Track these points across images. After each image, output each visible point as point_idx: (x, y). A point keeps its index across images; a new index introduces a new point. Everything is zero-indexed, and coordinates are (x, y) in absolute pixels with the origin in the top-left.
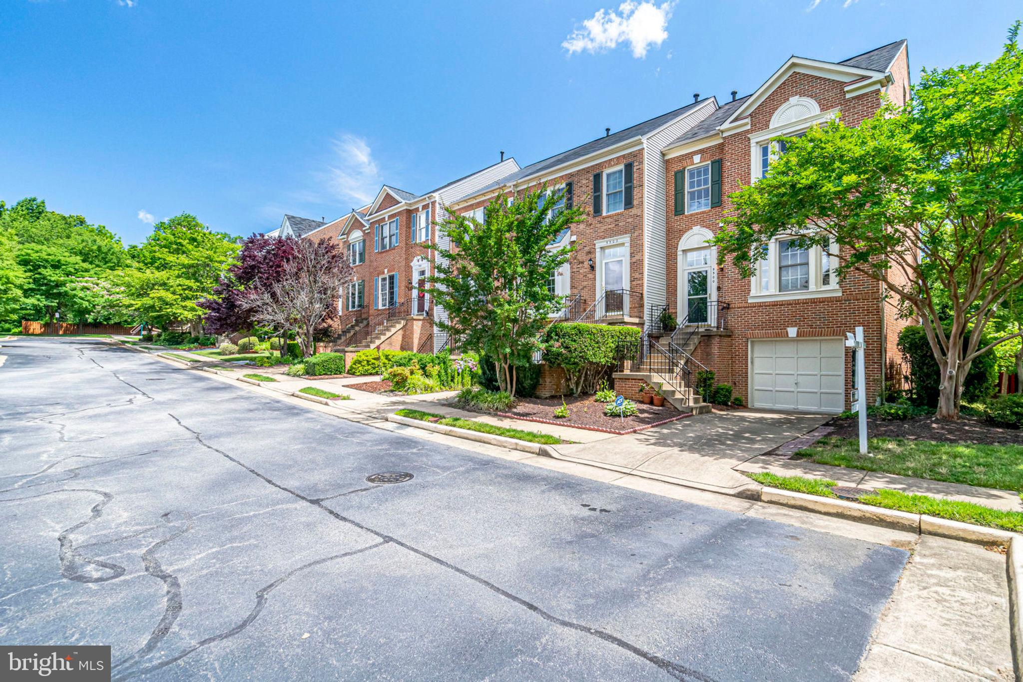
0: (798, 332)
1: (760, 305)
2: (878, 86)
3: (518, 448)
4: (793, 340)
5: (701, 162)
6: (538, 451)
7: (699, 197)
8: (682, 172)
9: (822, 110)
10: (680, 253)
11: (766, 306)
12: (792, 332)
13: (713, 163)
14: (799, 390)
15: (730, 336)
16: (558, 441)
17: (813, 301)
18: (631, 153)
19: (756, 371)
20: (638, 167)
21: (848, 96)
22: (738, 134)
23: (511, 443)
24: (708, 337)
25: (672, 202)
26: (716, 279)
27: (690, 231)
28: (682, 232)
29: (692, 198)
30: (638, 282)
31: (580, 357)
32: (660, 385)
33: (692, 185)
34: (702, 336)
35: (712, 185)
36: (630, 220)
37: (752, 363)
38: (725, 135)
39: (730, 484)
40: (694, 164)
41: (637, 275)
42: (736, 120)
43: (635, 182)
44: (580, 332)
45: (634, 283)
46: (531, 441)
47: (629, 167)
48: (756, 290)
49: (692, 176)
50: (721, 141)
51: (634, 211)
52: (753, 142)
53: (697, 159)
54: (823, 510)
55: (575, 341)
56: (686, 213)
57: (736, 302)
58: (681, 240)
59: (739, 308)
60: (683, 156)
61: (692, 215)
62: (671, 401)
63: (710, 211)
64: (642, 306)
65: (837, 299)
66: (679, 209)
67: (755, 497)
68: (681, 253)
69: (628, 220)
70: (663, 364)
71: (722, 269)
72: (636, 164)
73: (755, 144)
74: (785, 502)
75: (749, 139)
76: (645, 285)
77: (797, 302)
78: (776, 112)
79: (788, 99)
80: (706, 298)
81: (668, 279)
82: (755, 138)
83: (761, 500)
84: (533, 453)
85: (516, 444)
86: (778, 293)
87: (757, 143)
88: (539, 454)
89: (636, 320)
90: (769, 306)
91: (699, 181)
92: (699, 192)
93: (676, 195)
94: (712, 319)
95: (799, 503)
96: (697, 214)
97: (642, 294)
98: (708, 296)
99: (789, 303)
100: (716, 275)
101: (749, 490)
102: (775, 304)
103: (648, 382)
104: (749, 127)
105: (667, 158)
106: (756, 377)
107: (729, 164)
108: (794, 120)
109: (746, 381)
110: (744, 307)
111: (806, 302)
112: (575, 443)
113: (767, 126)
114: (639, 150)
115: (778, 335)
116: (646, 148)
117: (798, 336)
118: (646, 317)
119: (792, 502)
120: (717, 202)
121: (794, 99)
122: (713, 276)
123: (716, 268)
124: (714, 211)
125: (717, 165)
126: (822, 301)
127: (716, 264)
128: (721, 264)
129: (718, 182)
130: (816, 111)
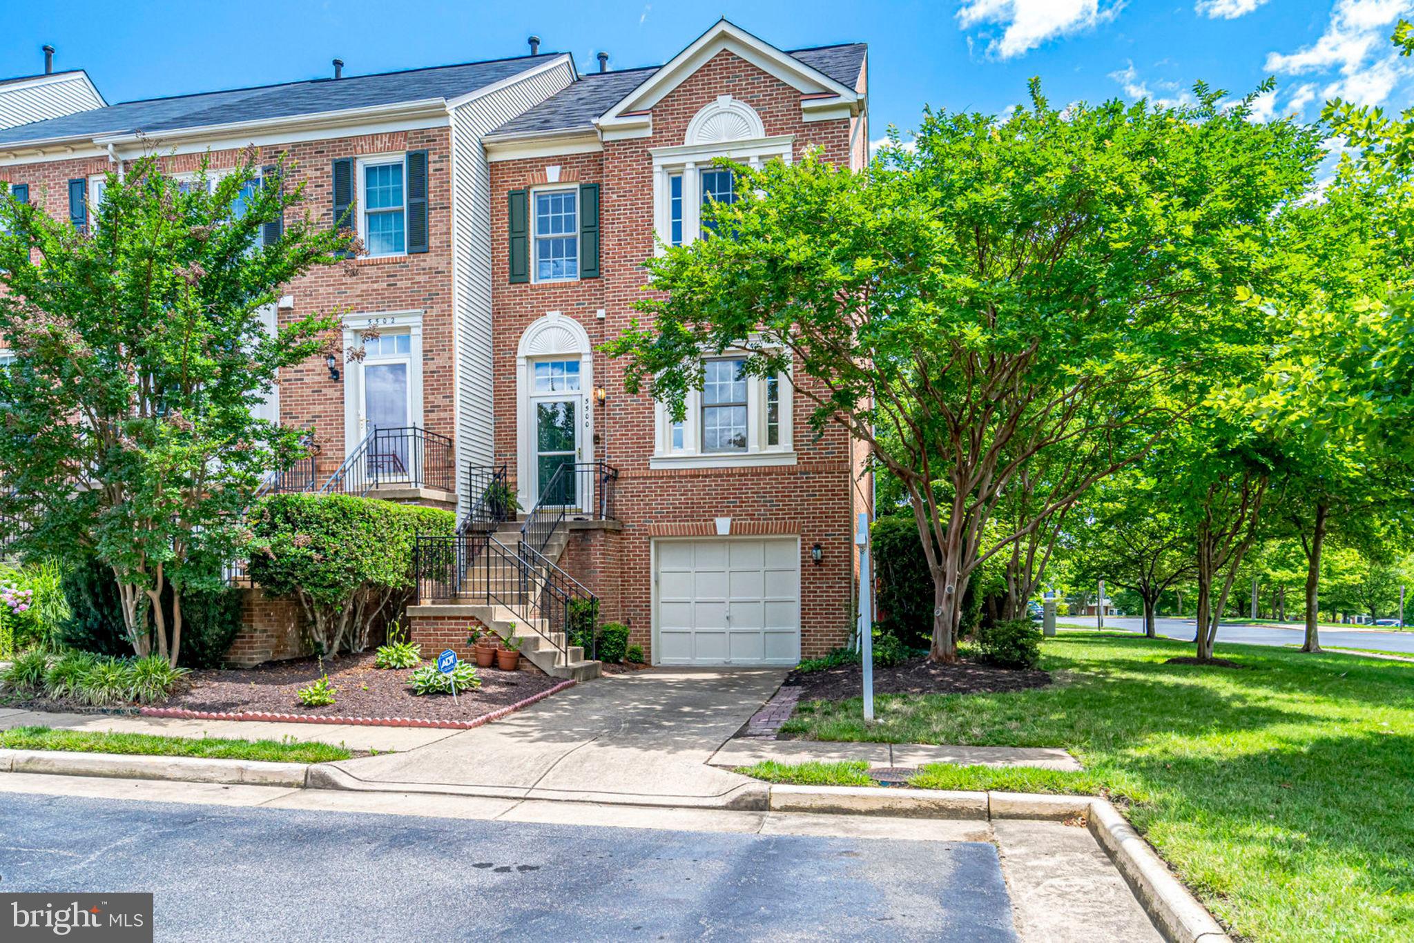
0: (732, 525)
1: (672, 475)
2: (846, 114)
3: (247, 778)
4: (723, 541)
5: (560, 182)
6: (301, 779)
7: (558, 254)
8: (524, 194)
9: (768, 132)
10: (521, 362)
11: (680, 477)
12: (723, 525)
13: (583, 188)
14: (733, 629)
15: (619, 532)
16: (342, 754)
17: (756, 472)
18: (422, 131)
19: (663, 598)
20: (438, 166)
21: (806, 118)
22: (630, 142)
23: (227, 770)
24: (582, 533)
25: (504, 255)
26: (591, 421)
27: (542, 320)
28: (524, 320)
29: (544, 253)
30: (443, 415)
31: (347, 570)
32: (510, 628)
33: (543, 227)
34: (571, 531)
35: (582, 233)
36: (422, 278)
37: (657, 582)
38: (608, 137)
39: (714, 789)
40: (547, 184)
41: (439, 400)
42: (627, 113)
43: (431, 196)
44: (345, 515)
45: (432, 416)
46: (278, 760)
47: (418, 161)
48: (664, 447)
49: (542, 207)
50: (600, 148)
51: (430, 260)
53: (553, 173)
54: (863, 807)
55: (334, 535)
56: (532, 282)
57: (629, 467)
58: (524, 336)
59: (635, 478)
60: (524, 161)
61: (544, 287)
62: (533, 659)
63: (579, 284)
64: (451, 466)
65: (790, 471)
66: (518, 273)
67: (759, 805)
68: (523, 362)
69: (417, 279)
70: (508, 586)
71: (602, 402)
72: (432, 158)
73: (660, 169)
74: (807, 805)
75: (650, 158)
76: (457, 421)
77: (729, 473)
78: (696, 117)
79: (715, 98)
80: (574, 456)
81: (498, 414)
82: (662, 158)
83: (770, 809)
84: (289, 785)
85: (241, 770)
86: (699, 454)
87: (664, 167)
88: (304, 787)
89: (441, 495)
90: (686, 477)
91: (557, 220)
92: (558, 242)
93: (512, 240)
94: (585, 499)
95: (827, 803)
96: (554, 286)
97: (450, 441)
98: (576, 452)
99: (718, 474)
100: (591, 413)
101: (749, 794)
102: (695, 475)
103: (485, 622)
104: (649, 133)
105: (494, 158)
106: (664, 607)
107: (615, 196)
108: (725, 140)
109: (648, 617)
110: (645, 478)
111: (744, 473)
112: (381, 753)
113: (681, 141)
114: (441, 129)
115: (700, 531)
116: (454, 128)
117: (731, 533)
118: (460, 490)
119: (819, 803)
120: (592, 270)
121: (724, 101)
122: (585, 413)
123: (591, 398)
124: (586, 285)
125: (593, 193)
126: (769, 472)
127: (592, 390)
128: (602, 393)
129: (593, 228)
130: (759, 132)
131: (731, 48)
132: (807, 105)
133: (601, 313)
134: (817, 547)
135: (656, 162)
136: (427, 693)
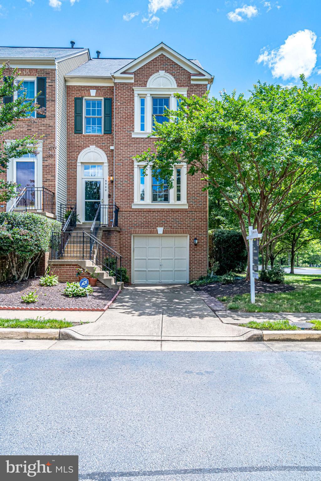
0: (164, 230)
1: (140, 211)
2: (206, 83)
4: (160, 236)
5: (96, 96)
6: (57, 336)
7: (94, 124)
8: (81, 99)
9: (178, 86)
10: (79, 164)
11: (143, 211)
12: (160, 230)
13: (105, 99)
14: (162, 269)
15: (119, 232)
16: (69, 324)
17: (173, 211)
18: (44, 69)
19: (135, 258)
20: (50, 84)
21: (192, 82)
22: (126, 84)
24: (108, 232)
25: (72, 122)
26: (107, 189)
27: (88, 149)
28: (80, 148)
29: (88, 123)
30: (51, 183)
31: (36, 245)
32: (93, 269)
33: (88, 112)
34: (103, 231)
35: (105, 117)
36: (43, 128)
37: (133, 251)
38: (116, 81)
39: (236, 334)
40: (90, 96)
41: (49, 177)
42: (124, 73)
43: (47, 96)
45: (47, 183)
46: (42, 328)
47: (42, 82)
48: (138, 200)
49: (88, 105)
50: (112, 85)
51: (46, 121)
52: (136, 93)
53: (93, 92)
56: (84, 133)
57: (123, 207)
58: (80, 154)
59: (126, 211)
60: (81, 87)
61: (89, 136)
62: (103, 282)
63: (103, 136)
64: (54, 204)
65: (185, 210)
66: (78, 130)
67: (259, 339)
68: (80, 164)
69: (40, 128)
71: (112, 182)
72: (47, 81)
73: (137, 95)
74: (278, 338)
75: (133, 90)
76: (57, 186)
77: (163, 211)
78: (151, 77)
79: (158, 71)
80: (100, 202)
81: (68, 184)
82: (138, 91)
83: (263, 340)
84: (51, 339)
85: (27, 333)
86: (151, 203)
87: (138, 94)
88: (59, 339)
90: (146, 212)
91: (94, 111)
92: (94, 119)
93: (76, 117)
94: (105, 220)
95: (286, 337)
96: (93, 136)
97: (54, 194)
98: (101, 200)
99: (158, 211)
100: (107, 186)
101: (255, 335)
102: (149, 211)
103: (82, 267)
104: (133, 81)
105: (69, 84)
106: (136, 261)
107: (119, 104)
108: (162, 87)
109: (130, 265)
110: (129, 211)
111: (168, 211)
112: (85, 323)
113: (145, 85)
114: (52, 70)
115: (151, 232)
116: (57, 71)
117: (163, 233)
118: (57, 214)
119: (282, 337)
120: (109, 130)
121: (162, 73)
122: (105, 186)
123: (108, 180)
124: (106, 136)
125: (109, 102)
126: (177, 211)
127: (108, 177)
128: (111, 178)
129: (109, 115)
130: (175, 85)
131: (165, 54)
132: (192, 77)
133: (112, 148)
134: (196, 239)
135: (135, 92)
136: (73, 296)
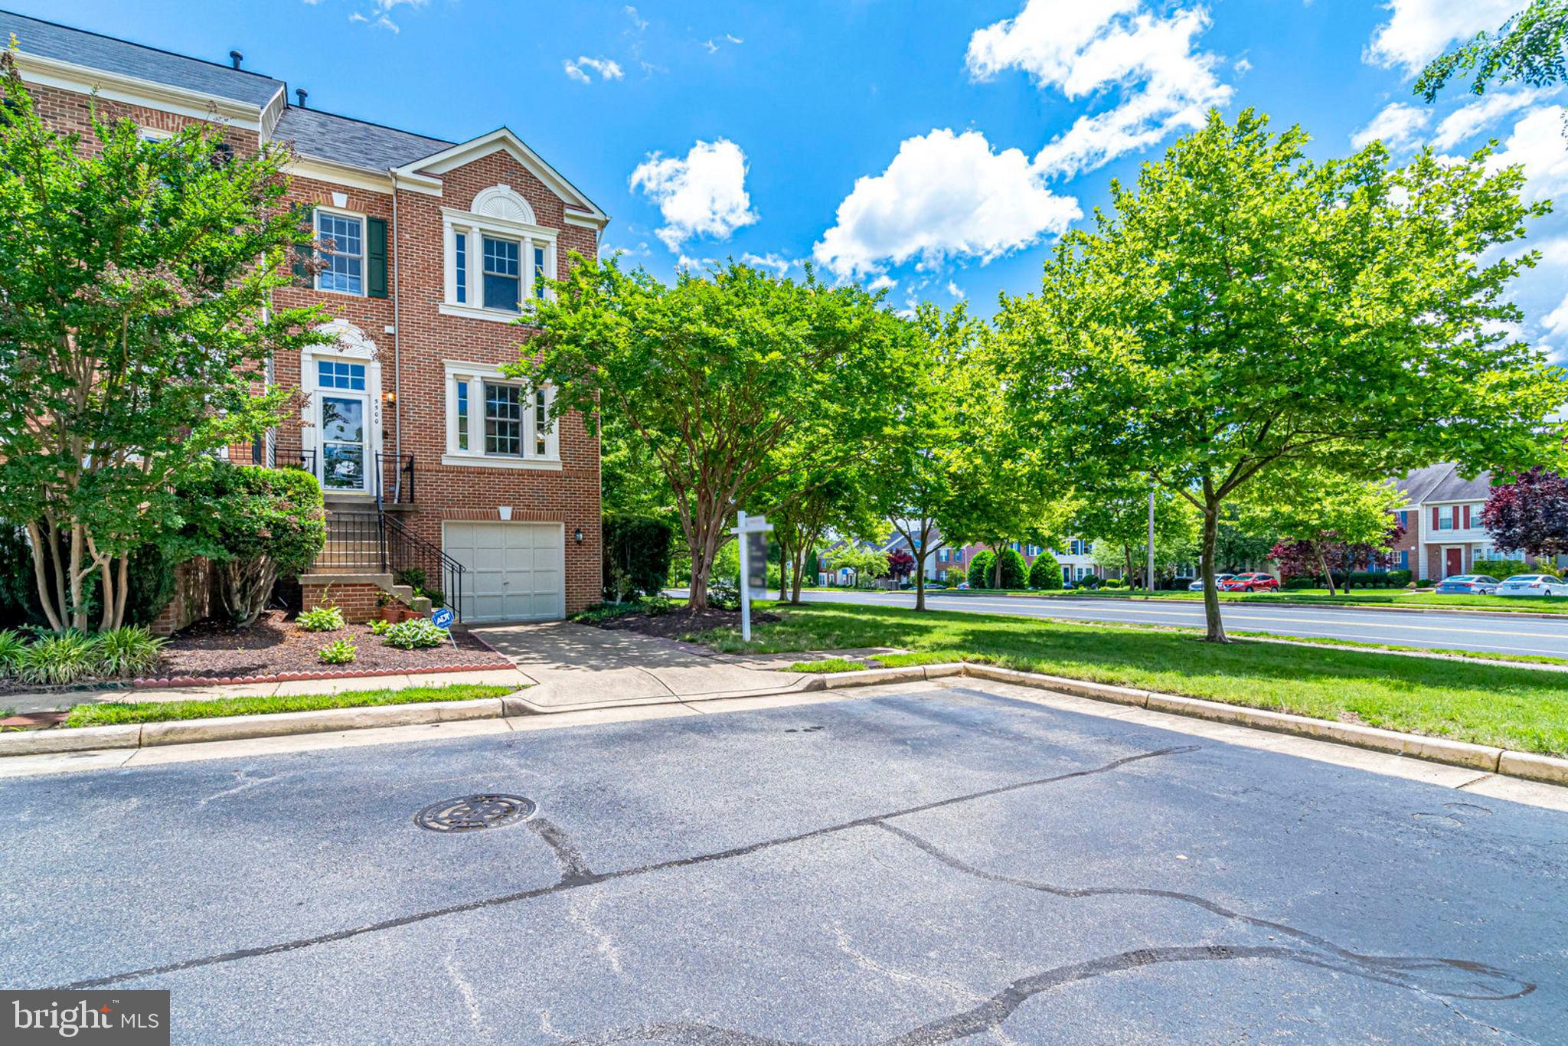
0: (512, 513)
1: (461, 471)
2: (595, 227)
4: (507, 525)
5: (347, 209)
7: (341, 269)
8: (307, 209)
9: (538, 222)
10: (304, 358)
11: (468, 473)
12: (506, 512)
13: (370, 220)
14: (509, 592)
16: (503, 690)
17: (530, 473)
21: (567, 221)
22: (423, 196)
26: (379, 419)
29: (326, 265)
33: (326, 242)
35: (370, 259)
38: (401, 186)
40: (332, 206)
42: (419, 172)
48: (453, 447)
49: (326, 225)
50: (391, 192)
52: (447, 219)
53: (340, 199)
54: (871, 681)
56: (316, 288)
57: (422, 461)
59: (429, 470)
60: (309, 180)
61: (329, 296)
63: (366, 301)
65: (557, 474)
67: (821, 687)
68: (310, 358)
71: (392, 404)
73: (449, 225)
75: (440, 213)
77: (510, 472)
78: (485, 191)
79: (496, 184)
80: (360, 447)
82: (451, 217)
84: (489, 717)
86: (482, 456)
87: (452, 224)
88: (503, 716)
90: (473, 473)
91: (340, 241)
92: (341, 259)
95: (855, 681)
96: (340, 297)
98: (363, 443)
99: (501, 473)
100: (379, 412)
102: (481, 472)
104: (439, 193)
106: (450, 576)
107: (406, 236)
108: (503, 218)
110: (436, 471)
111: (521, 473)
113: (468, 208)
114: (248, 132)
115: (486, 516)
116: (260, 135)
117: (512, 519)
119: (850, 682)
120: (380, 289)
121: (504, 189)
122: (374, 411)
123: (380, 400)
124: (374, 302)
125: (380, 229)
126: (541, 474)
127: (381, 393)
128: (390, 396)
129: (381, 256)
130: (532, 220)
131: (509, 150)
132: (568, 211)
133: (389, 329)
134: (578, 531)
135: (445, 218)
